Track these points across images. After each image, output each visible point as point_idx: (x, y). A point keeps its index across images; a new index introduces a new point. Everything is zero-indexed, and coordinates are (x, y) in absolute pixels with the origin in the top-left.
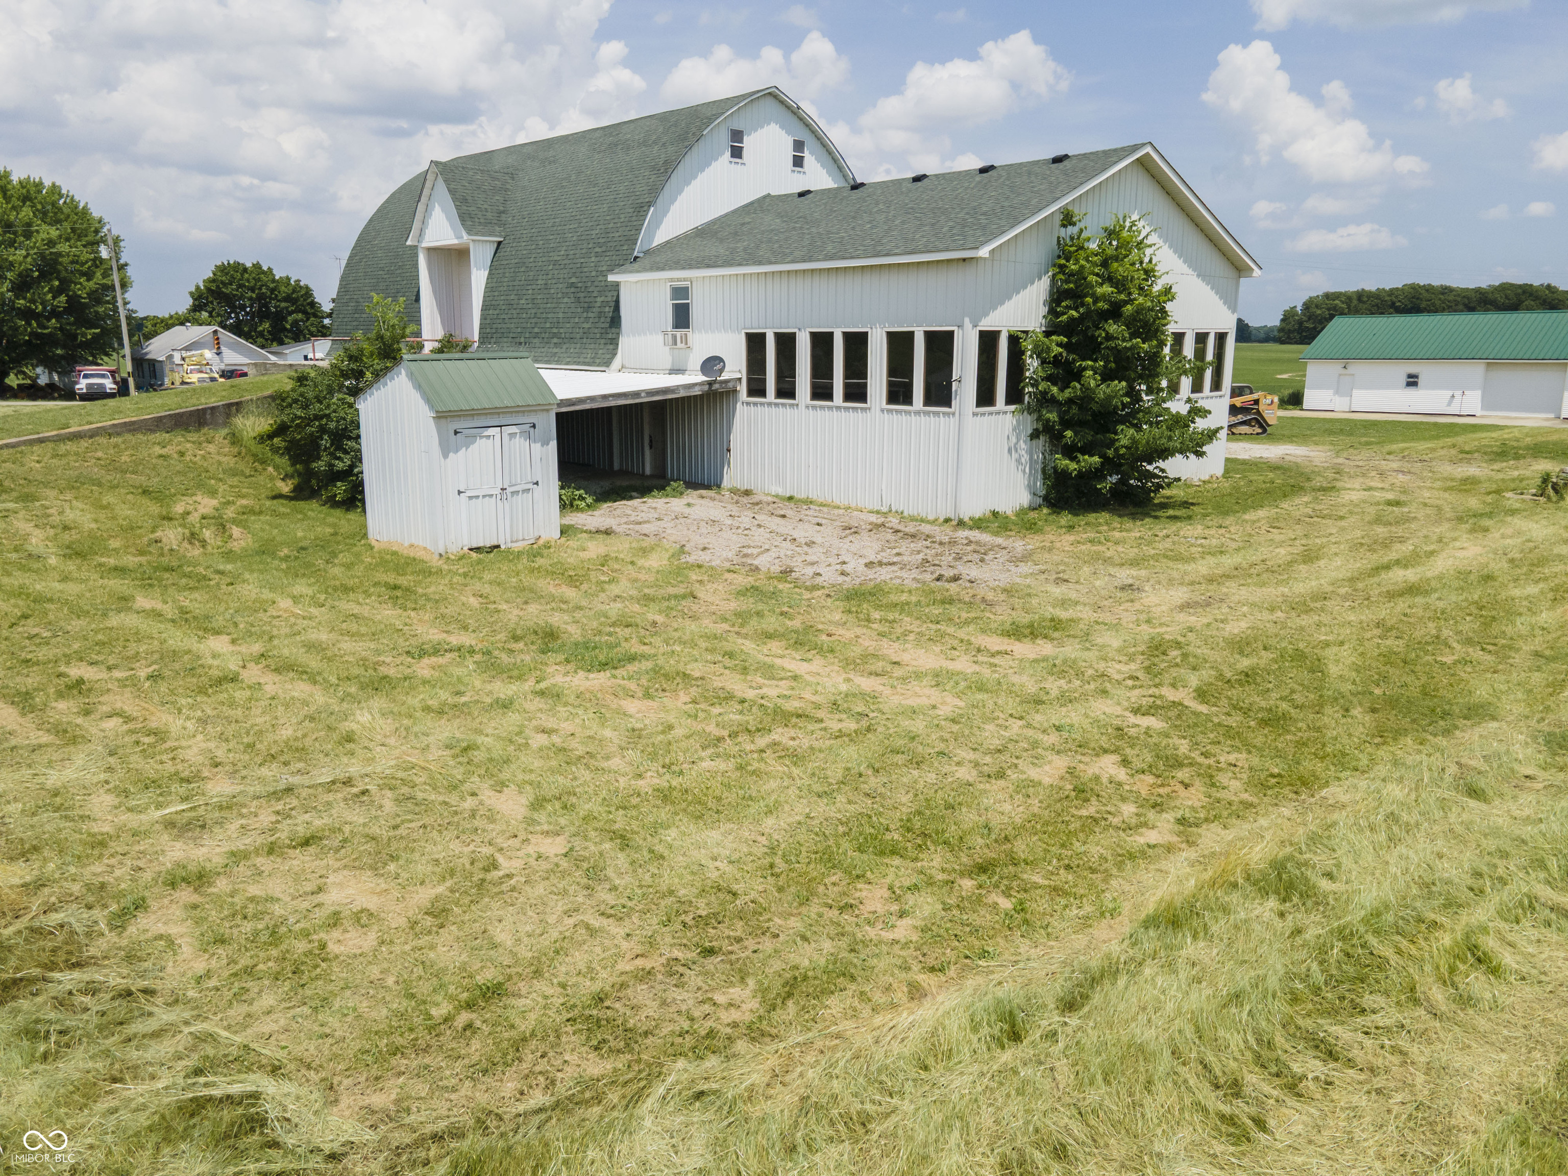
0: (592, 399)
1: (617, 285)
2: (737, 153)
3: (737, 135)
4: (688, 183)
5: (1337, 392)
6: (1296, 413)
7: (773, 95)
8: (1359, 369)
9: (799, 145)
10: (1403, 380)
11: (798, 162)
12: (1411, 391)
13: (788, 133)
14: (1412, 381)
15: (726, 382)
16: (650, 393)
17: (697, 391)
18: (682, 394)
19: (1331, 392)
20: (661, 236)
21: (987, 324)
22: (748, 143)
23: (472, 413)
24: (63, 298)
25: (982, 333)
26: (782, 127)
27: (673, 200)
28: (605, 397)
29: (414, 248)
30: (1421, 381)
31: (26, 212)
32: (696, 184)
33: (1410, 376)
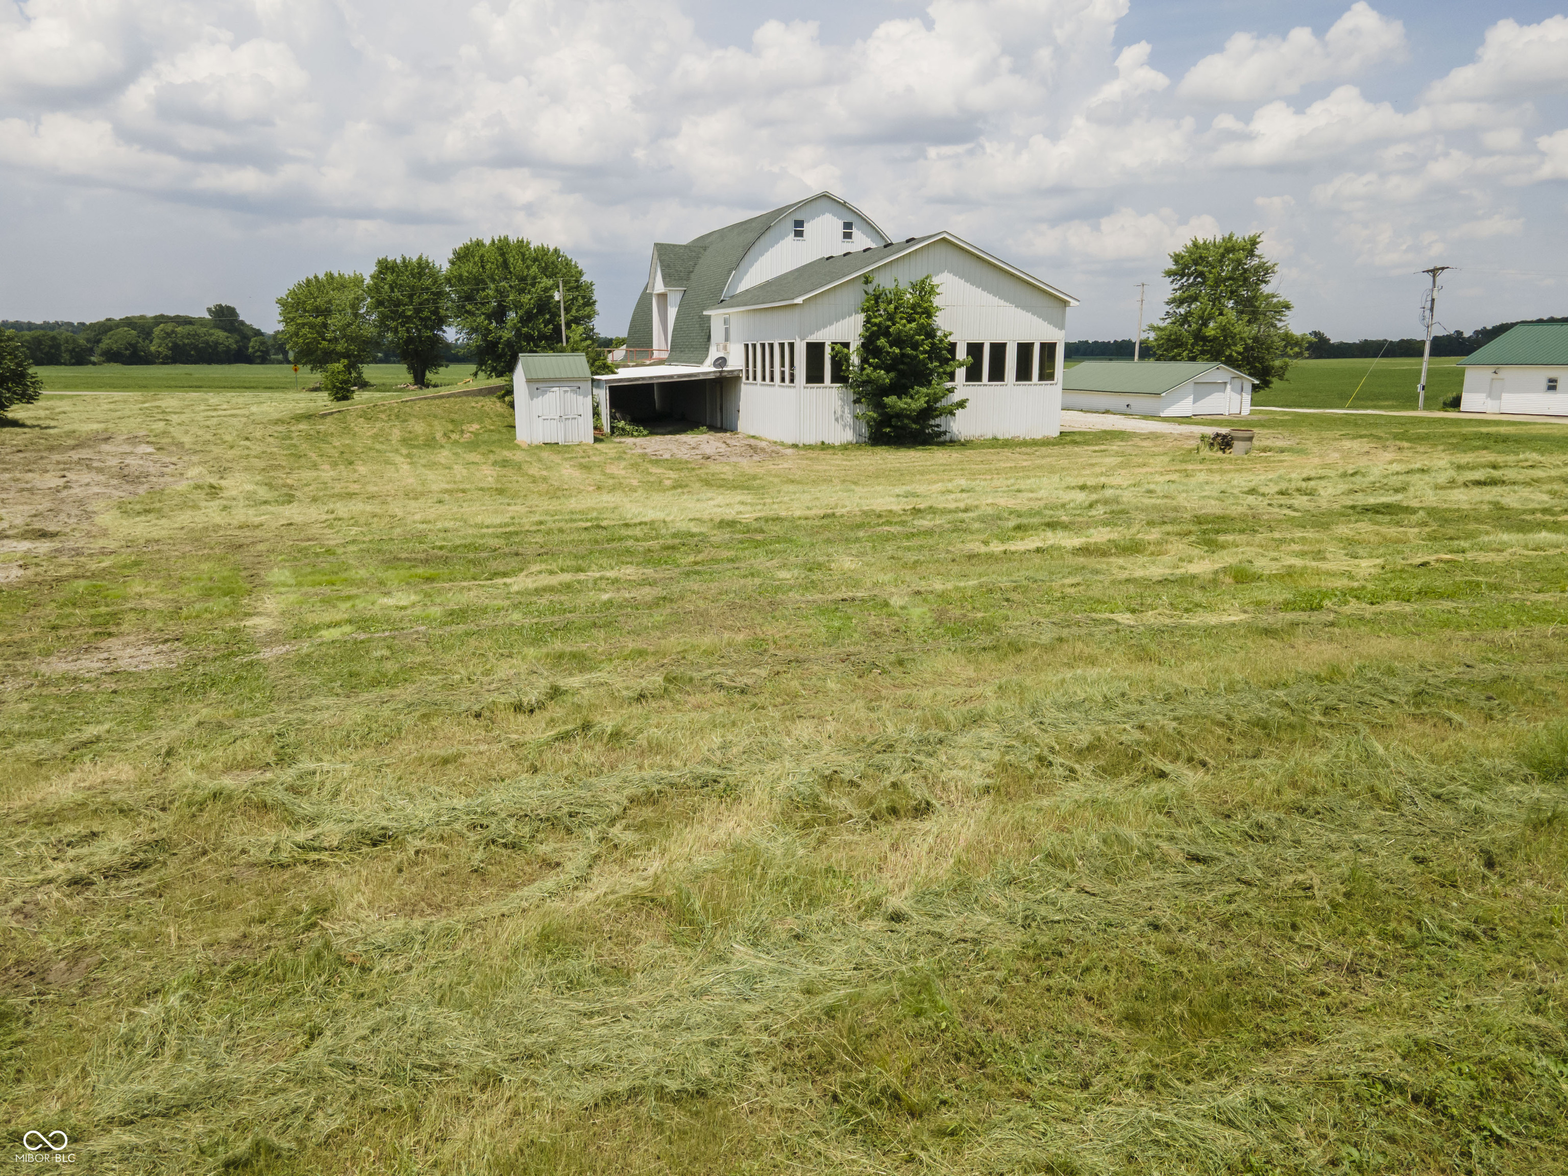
0: (643, 378)
1: (709, 317)
2: (799, 234)
3: (799, 224)
4: (762, 255)
5: (1490, 395)
6: (1452, 415)
7: (825, 196)
8: (1509, 374)
9: (848, 225)
10: (1544, 384)
11: (848, 236)
12: (1551, 395)
13: (839, 218)
14: (1552, 385)
15: (732, 371)
16: (680, 376)
17: (712, 376)
18: (702, 377)
19: (1484, 395)
20: (743, 287)
21: (814, 338)
22: (807, 228)
23: (544, 380)
24: (551, 326)
25: (808, 344)
26: (834, 215)
27: (751, 266)
28: (651, 378)
29: (651, 294)
30: (1559, 385)
31: (534, 269)
32: (768, 255)
33: (1551, 381)
